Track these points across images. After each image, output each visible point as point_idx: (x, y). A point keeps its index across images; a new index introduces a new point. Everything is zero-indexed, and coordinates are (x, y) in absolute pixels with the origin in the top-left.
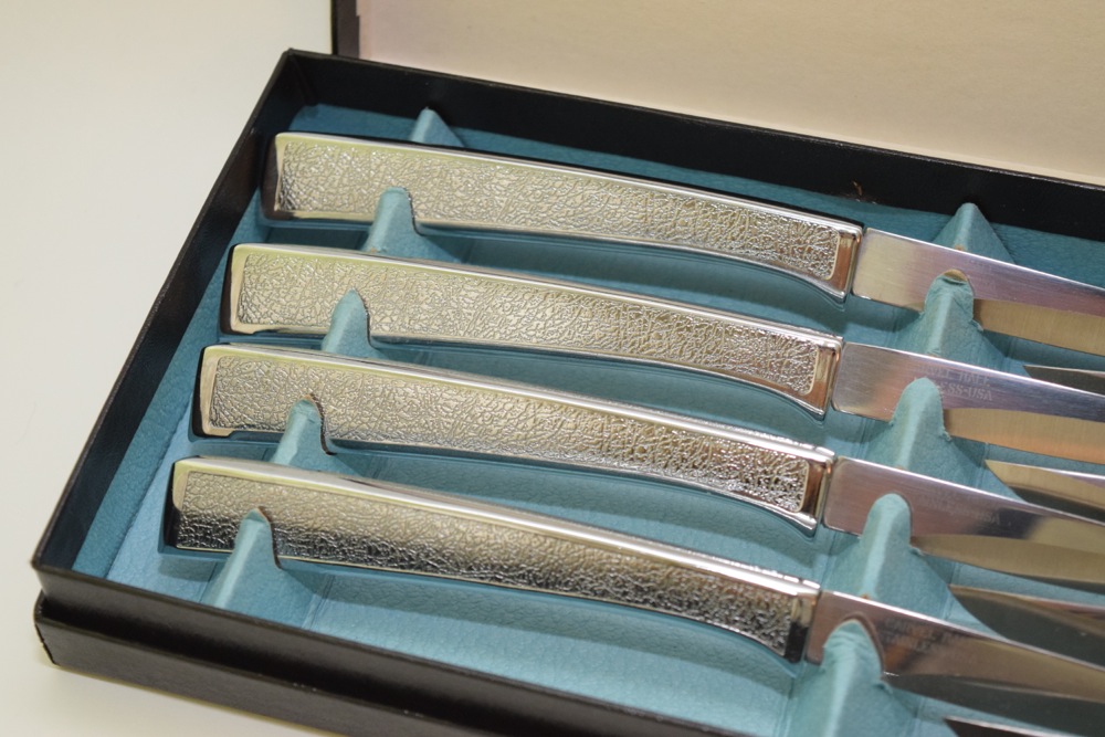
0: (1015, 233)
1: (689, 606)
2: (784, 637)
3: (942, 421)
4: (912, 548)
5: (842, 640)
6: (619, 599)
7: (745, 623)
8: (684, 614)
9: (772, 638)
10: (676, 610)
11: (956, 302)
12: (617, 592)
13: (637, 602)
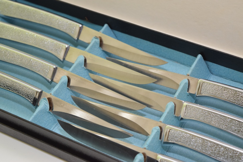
0: (117, 32)
1: (16, 91)
2: (33, 99)
3: (84, 64)
4: (67, 87)
5: (42, 101)
6: (3, 87)
7: (26, 96)
8: (15, 92)
9: (30, 99)
10: (14, 91)
11: (95, 42)
12: (3, 86)
13: (6, 88)
